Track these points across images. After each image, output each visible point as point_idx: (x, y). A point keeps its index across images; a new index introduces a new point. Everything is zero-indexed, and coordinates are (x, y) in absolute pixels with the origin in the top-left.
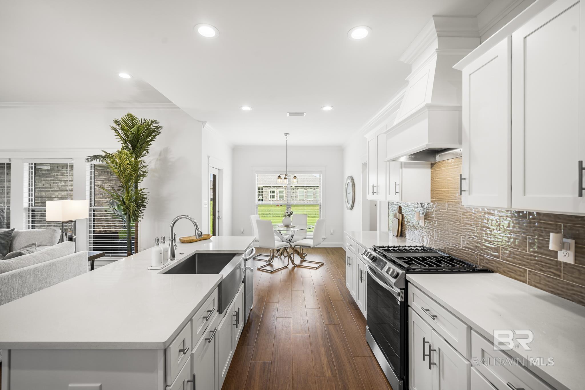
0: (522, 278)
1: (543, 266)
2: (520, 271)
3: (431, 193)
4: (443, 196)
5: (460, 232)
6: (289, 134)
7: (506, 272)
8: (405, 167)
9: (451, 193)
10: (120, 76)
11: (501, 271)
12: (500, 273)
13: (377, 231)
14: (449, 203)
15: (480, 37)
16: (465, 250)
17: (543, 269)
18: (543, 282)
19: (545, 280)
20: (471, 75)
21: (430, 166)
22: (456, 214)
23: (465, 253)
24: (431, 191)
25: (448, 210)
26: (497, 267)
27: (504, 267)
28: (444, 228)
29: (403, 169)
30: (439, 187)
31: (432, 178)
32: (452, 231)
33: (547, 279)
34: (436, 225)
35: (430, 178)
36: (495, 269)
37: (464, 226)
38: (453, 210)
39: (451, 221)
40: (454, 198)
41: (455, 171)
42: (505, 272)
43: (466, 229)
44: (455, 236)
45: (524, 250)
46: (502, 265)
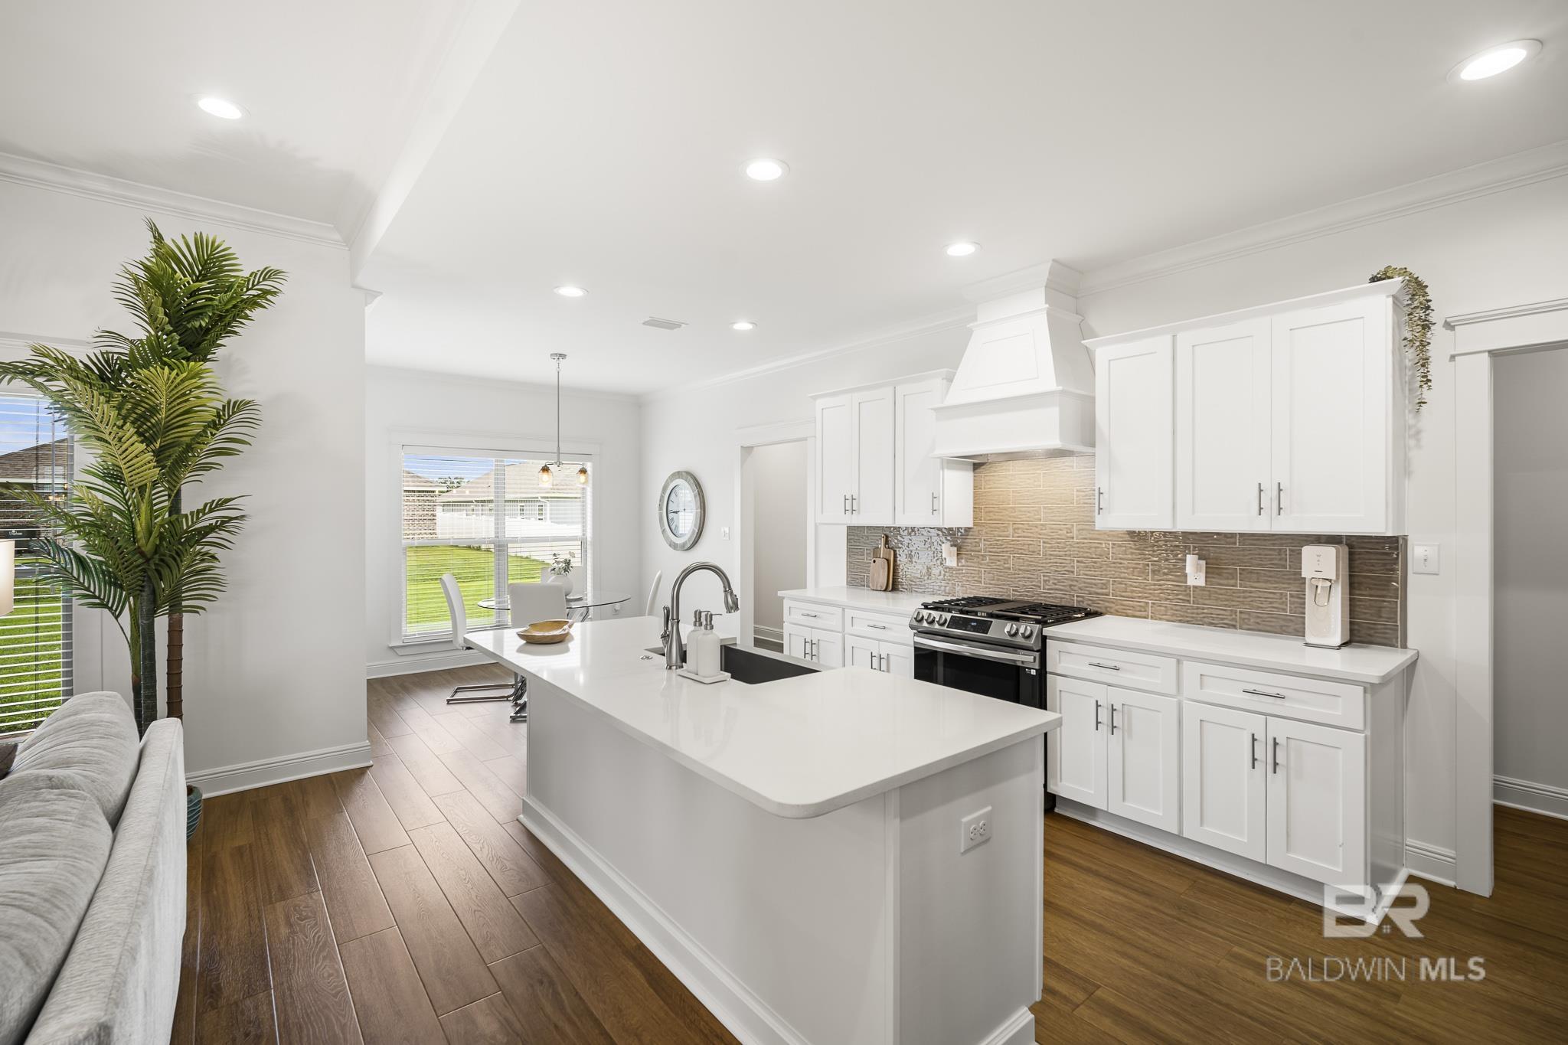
0: (1144, 614)
1: (1169, 594)
2: (1140, 606)
3: (974, 511)
4: (1002, 516)
5: (1040, 568)
6: (565, 355)
7: (1120, 610)
8: (948, 468)
9: (1020, 511)
10: (202, 108)
11: (1112, 611)
12: (1111, 613)
13: (805, 587)
14: (1015, 526)
15: (1076, 298)
16: (1050, 593)
17: (1170, 597)
18: (1170, 612)
19: (1172, 609)
20: (1111, 362)
21: (972, 467)
22: (1031, 542)
23: (1049, 597)
24: (974, 508)
25: (1013, 537)
26: (1106, 608)
27: (1117, 605)
28: (1006, 566)
29: (946, 471)
30: (993, 502)
31: (974, 487)
32: (1022, 568)
33: (1175, 608)
34: (988, 563)
35: (972, 488)
36: (1103, 611)
37: (1046, 559)
38: (1024, 537)
39: (1022, 554)
40: (1028, 519)
41: (1029, 479)
42: (1117, 611)
43: (1050, 563)
44: (1029, 576)
45: (1145, 579)
46: (1113, 602)
